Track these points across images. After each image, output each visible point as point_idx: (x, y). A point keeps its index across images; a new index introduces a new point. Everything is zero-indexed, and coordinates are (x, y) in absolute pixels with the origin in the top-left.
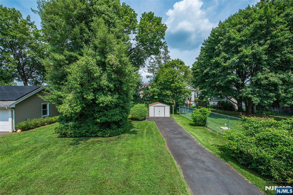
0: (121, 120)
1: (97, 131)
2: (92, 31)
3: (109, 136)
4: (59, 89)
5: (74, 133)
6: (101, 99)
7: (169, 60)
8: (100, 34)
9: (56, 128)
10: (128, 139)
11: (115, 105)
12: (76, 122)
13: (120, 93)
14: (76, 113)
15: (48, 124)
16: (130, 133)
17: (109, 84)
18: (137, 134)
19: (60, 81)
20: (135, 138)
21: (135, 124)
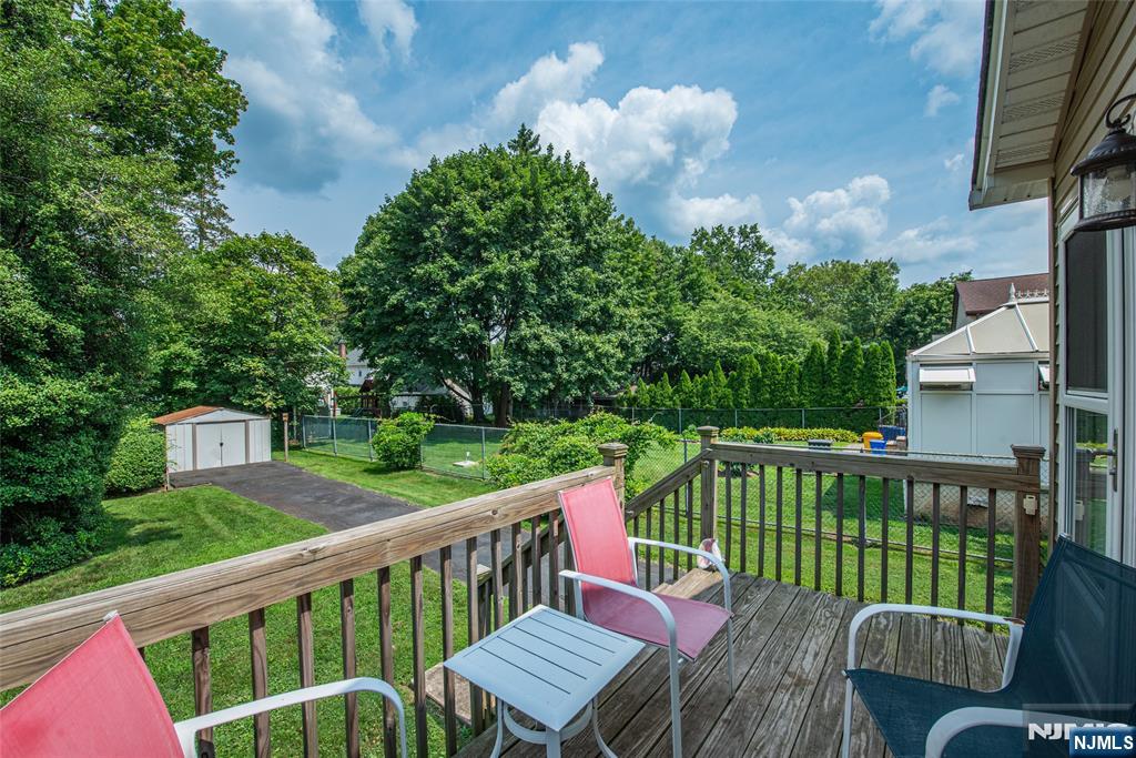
7: (222, 221)
16: (145, 543)
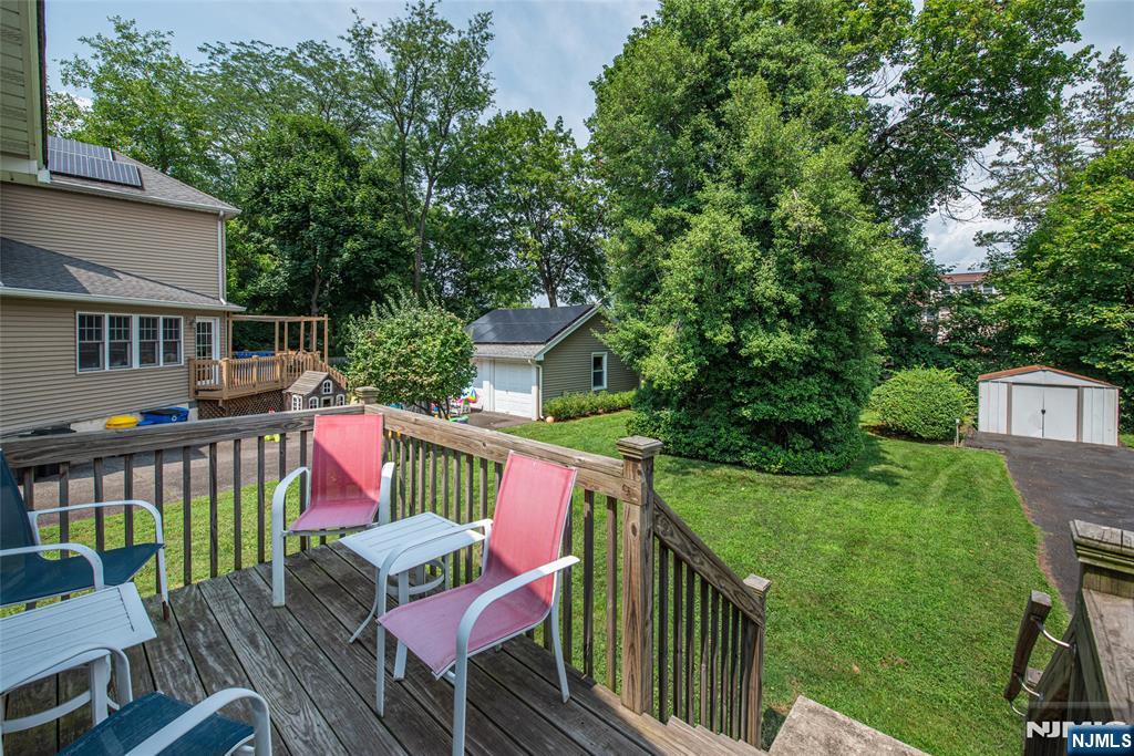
0: (827, 423)
1: (742, 448)
2: (728, 126)
3: (781, 472)
4: (641, 315)
5: (674, 443)
6: (755, 343)
8: (755, 136)
9: (630, 422)
10: (853, 495)
11: (806, 365)
12: (679, 410)
13: (823, 322)
14: (684, 382)
15: (605, 412)
16: (867, 479)
17: (785, 294)
18: (898, 487)
19: (642, 293)
20: (883, 496)
21: (894, 449)
